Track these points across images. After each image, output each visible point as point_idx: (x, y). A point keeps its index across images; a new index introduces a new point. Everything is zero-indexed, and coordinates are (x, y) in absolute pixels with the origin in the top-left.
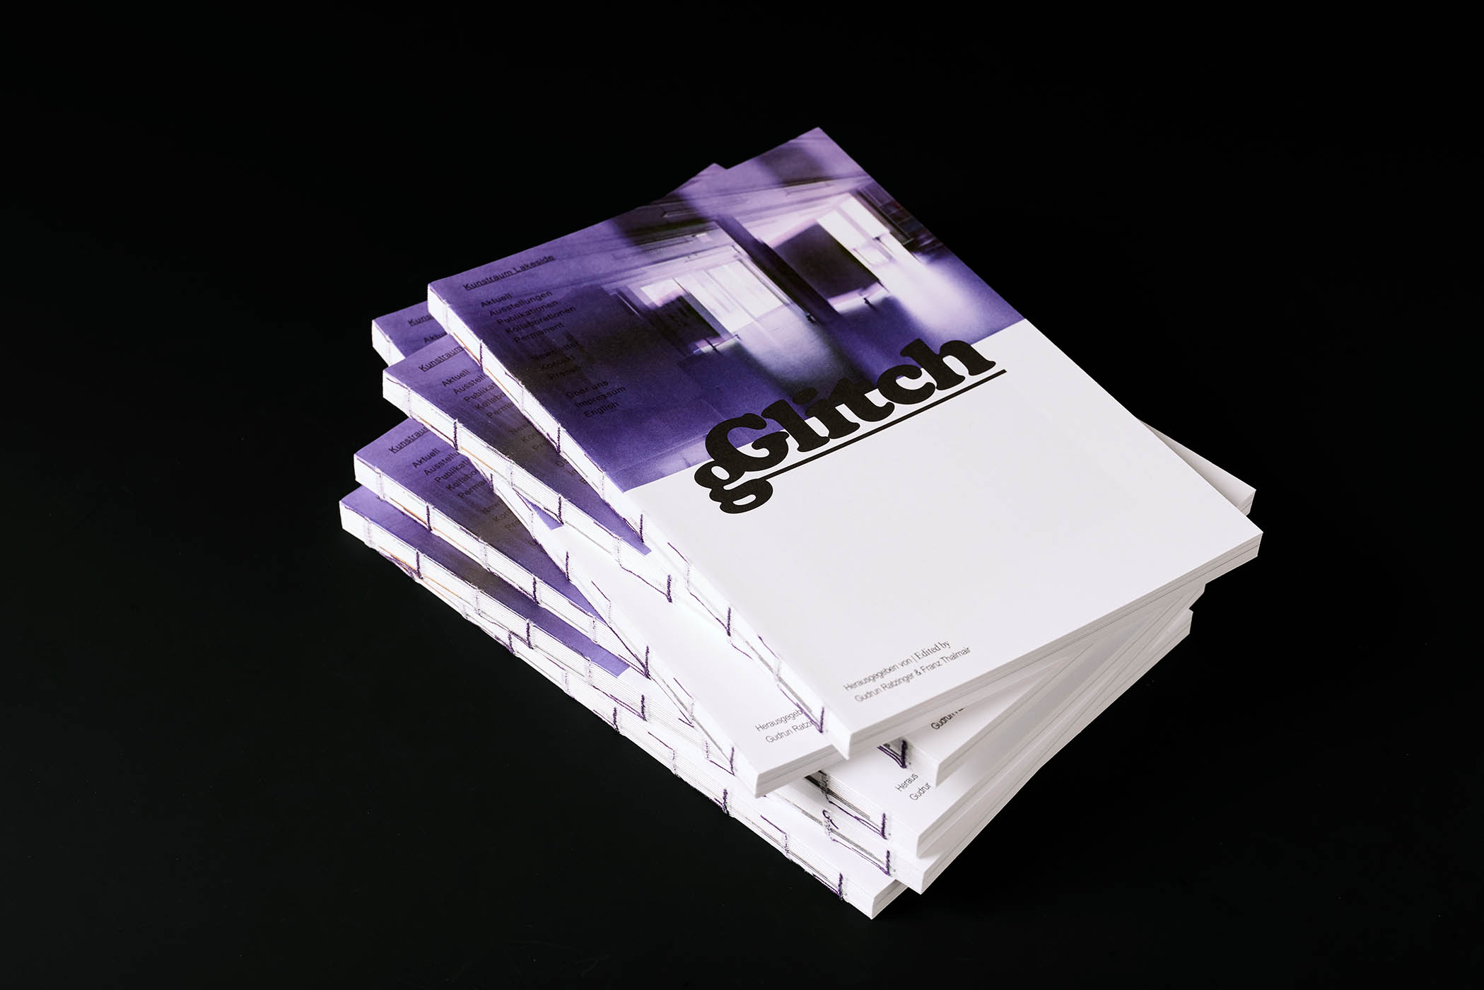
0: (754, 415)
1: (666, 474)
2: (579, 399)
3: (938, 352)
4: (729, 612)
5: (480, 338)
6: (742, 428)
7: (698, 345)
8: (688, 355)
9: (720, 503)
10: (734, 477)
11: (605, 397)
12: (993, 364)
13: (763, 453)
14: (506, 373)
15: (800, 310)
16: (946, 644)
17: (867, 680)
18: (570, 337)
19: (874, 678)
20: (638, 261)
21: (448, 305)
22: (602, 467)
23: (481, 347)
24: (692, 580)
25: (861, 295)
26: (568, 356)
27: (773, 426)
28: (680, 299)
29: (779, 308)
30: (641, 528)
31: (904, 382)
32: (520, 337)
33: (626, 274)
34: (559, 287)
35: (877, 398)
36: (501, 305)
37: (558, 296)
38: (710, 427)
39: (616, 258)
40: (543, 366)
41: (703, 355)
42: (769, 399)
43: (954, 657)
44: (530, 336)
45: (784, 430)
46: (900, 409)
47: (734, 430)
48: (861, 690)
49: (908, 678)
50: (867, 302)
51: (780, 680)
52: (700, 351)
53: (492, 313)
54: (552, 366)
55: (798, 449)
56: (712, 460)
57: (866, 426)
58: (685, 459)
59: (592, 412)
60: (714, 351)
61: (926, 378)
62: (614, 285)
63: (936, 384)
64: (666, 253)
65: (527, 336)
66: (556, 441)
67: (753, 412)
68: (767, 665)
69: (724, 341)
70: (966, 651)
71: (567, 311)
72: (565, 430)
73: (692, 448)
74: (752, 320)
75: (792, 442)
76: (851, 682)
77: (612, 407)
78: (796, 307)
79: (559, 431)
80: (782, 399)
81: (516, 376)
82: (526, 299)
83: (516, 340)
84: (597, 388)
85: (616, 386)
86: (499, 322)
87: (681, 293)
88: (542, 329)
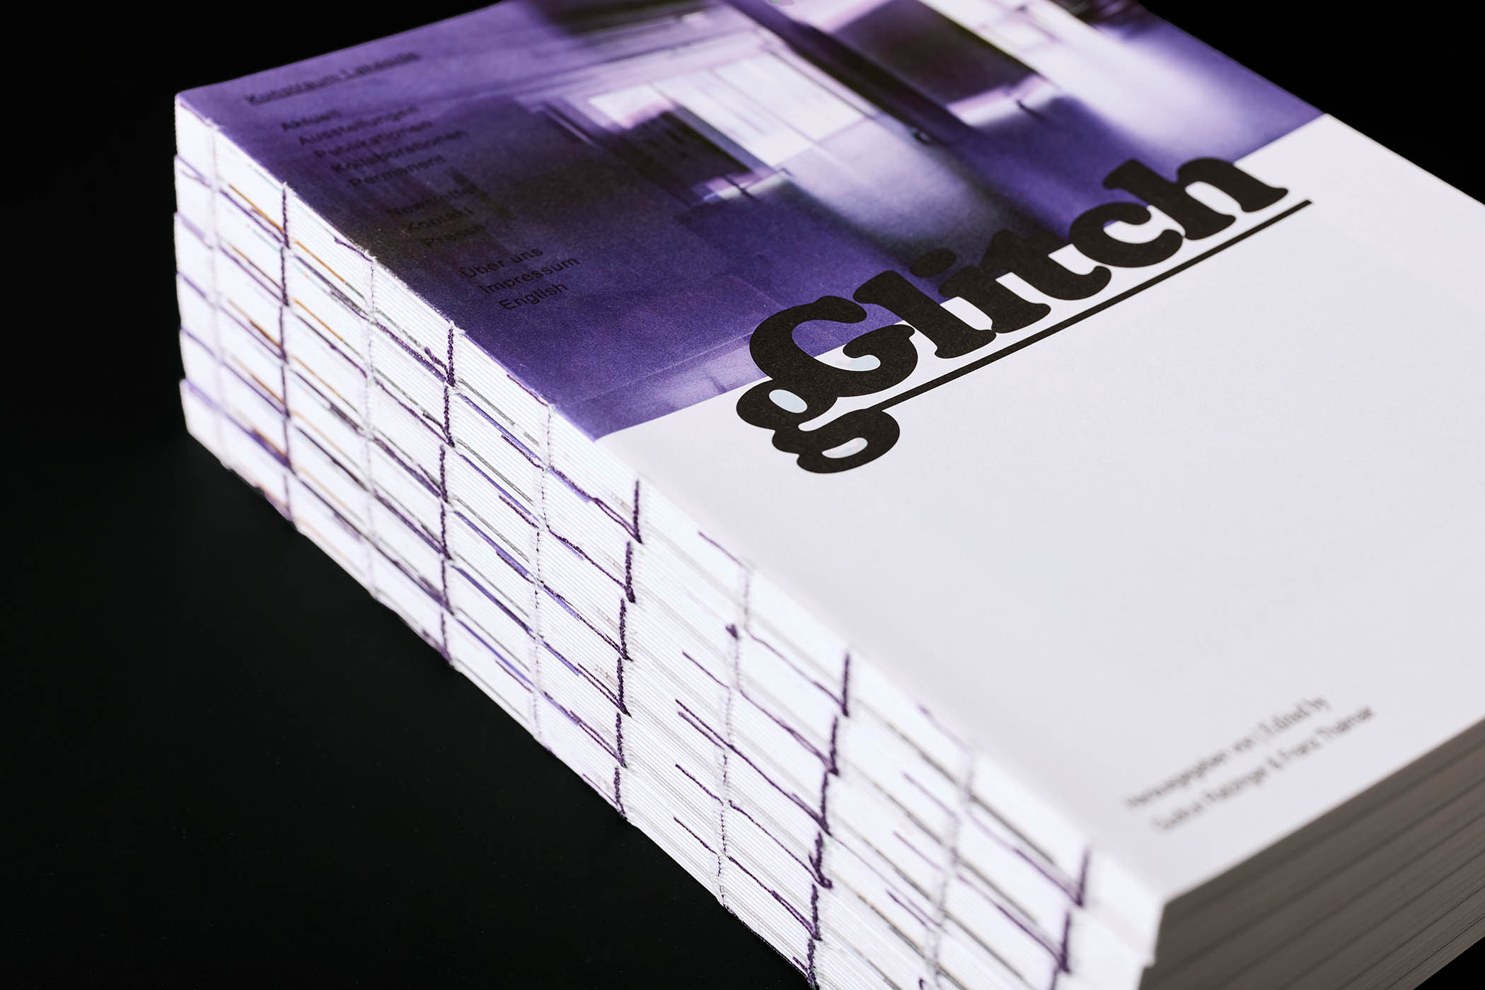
0: (838, 300)
1: (679, 407)
2: (486, 279)
3: (1172, 177)
4: (847, 663)
5: (281, 179)
6: (818, 321)
7: (711, 186)
8: (694, 204)
9: (797, 456)
10: (818, 406)
11: (539, 275)
12: (1281, 193)
13: (869, 363)
14: (337, 240)
15: (898, 126)
16: (1318, 704)
17: (1171, 785)
18: (459, 178)
19: (1184, 779)
20: (578, 59)
21: (216, 127)
22: (545, 396)
23: (284, 198)
24: (754, 607)
25: (1008, 94)
26: (460, 209)
27: (878, 317)
28: (666, 116)
29: (856, 125)
30: (636, 512)
31: (1119, 231)
32: (362, 178)
33: (558, 79)
34: (431, 100)
35: (1072, 259)
36: (320, 128)
37: (432, 114)
38: (753, 324)
39: (537, 56)
40: (411, 225)
41: (723, 204)
42: (866, 270)
43: (1344, 727)
44: (381, 178)
45: (904, 323)
46: (1122, 278)
47: (805, 326)
48: (1165, 806)
49: (1258, 776)
50: (1022, 106)
51: (974, 799)
52: (717, 197)
53: (303, 141)
54: (429, 225)
55: (937, 354)
56: (768, 379)
57: (1061, 309)
58: (712, 379)
59: (516, 301)
60: (744, 197)
61: (1160, 222)
62: (537, 97)
63: (1181, 231)
64: (630, 45)
65: (376, 177)
66: (446, 362)
67: (837, 293)
68: (940, 769)
69: (759, 179)
70: (1366, 714)
71: (450, 137)
72: (463, 331)
73: (725, 359)
74: (809, 145)
75: (920, 341)
76: (1138, 790)
77: (555, 291)
78: (889, 120)
79: (451, 336)
80: (890, 269)
81: (356, 241)
82: (368, 118)
83: (354, 183)
84: (521, 260)
85: (559, 258)
86: (319, 155)
87: (666, 105)
88: (404, 166)
